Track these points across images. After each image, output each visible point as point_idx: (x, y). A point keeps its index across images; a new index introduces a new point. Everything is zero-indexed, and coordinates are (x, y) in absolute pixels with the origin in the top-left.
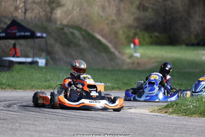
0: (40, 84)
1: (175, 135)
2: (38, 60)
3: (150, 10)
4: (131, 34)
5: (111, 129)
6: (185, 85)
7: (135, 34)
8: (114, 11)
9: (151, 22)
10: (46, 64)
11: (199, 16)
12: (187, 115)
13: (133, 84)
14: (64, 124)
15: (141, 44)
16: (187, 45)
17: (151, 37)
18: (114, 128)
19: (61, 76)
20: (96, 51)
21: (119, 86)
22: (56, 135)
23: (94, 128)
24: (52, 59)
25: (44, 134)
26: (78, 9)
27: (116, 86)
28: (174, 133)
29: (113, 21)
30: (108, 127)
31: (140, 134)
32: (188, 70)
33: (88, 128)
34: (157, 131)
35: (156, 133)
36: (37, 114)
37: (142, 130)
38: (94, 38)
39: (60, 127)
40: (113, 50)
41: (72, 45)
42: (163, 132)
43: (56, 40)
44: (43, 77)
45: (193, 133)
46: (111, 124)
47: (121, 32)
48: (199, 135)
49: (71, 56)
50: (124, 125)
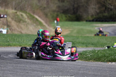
0: (3, 43)
1: (80, 72)
2: (3, 30)
3: (66, 2)
4: (55, 15)
5: (44, 69)
6: (86, 43)
8: (45, 2)
9: (66, 8)
10: (7, 32)
11: (93, 5)
12: (87, 60)
14: (17, 66)
15: (60, 21)
16: (87, 21)
17: (66, 17)
18: (46, 68)
19: (15, 39)
20: (35, 24)
22: (13, 72)
23: (34, 68)
24: (10, 30)
25: (6, 72)
26: (25, 1)
28: (80, 70)
29: (45, 8)
30: (42, 68)
31: (60, 71)
32: (87, 35)
33: (31, 68)
34: (70, 70)
35: (69, 70)
36: (2, 60)
37: (61, 69)
38: (34, 17)
39: (15, 68)
40: (44, 24)
41: (21, 22)
42: (73, 70)
43: (12, 19)
44: (5, 39)
45: (91, 70)
46: (44, 66)
47: (49, 14)
48: (94, 71)
49: (21, 28)
50: (51, 66)
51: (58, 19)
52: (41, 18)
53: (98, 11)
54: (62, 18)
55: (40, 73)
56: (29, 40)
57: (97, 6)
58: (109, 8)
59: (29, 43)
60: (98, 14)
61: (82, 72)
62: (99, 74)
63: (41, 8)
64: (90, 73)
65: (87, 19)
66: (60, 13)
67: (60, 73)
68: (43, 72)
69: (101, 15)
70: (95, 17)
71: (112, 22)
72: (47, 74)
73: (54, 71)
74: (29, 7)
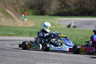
1: (43, 57)
4: (23, 10)
5: (13, 54)
7: (25, 10)
9: (33, 4)
13: (24, 33)
15: (27, 14)
16: (49, 15)
17: (32, 12)
18: (15, 54)
20: (6, 18)
21: (17, 34)
23: (5, 53)
27: (16, 34)
28: (43, 56)
29: (15, 4)
30: (12, 53)
31: (27, 57)
33: (2, 54)
34: (35, 55)
37: (28, 55)
38: (5, 11)
40: (14, 17)
42: (37, 56)
45: (52, 56)
47: (18, 9)
48: (54, 57)
50: (19, 53)
51: (26, 13)
52: (12, 12)
53: (59, 7)
54: (29, 12)
55: (10, 58)
56: (1, 31)
57: (59, 3)
58: (68, 5)
59: (1, 33)
60: (59, 9)
61: (45, 58)
62: (59, 59)
63: (12, 4)
64: (51, 58)
65: (49, 14)
66: (28, 8)
67: (26, 59)
68: (12, 57)
69: (61, 11)
70: (56, 12)
71: (71, 17)
72: (16, 59)
73: (21, 57)
74: (2, 3)
